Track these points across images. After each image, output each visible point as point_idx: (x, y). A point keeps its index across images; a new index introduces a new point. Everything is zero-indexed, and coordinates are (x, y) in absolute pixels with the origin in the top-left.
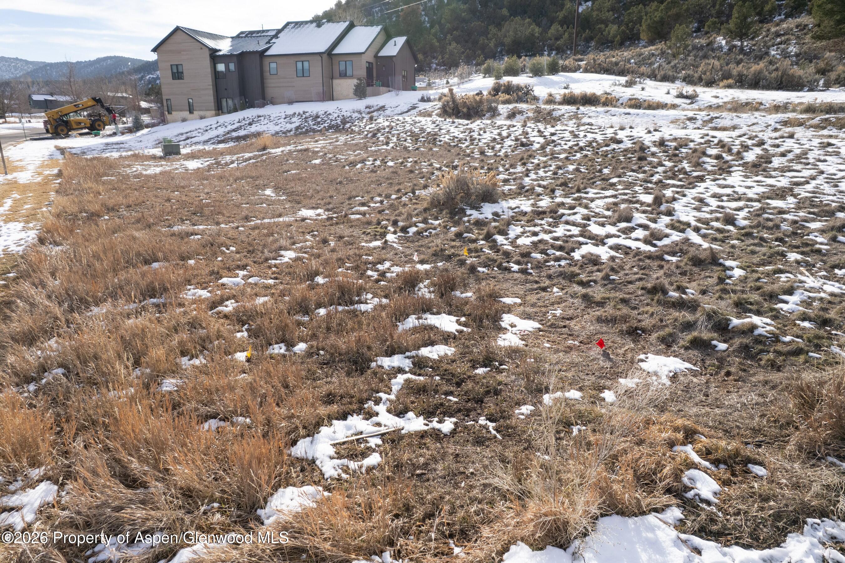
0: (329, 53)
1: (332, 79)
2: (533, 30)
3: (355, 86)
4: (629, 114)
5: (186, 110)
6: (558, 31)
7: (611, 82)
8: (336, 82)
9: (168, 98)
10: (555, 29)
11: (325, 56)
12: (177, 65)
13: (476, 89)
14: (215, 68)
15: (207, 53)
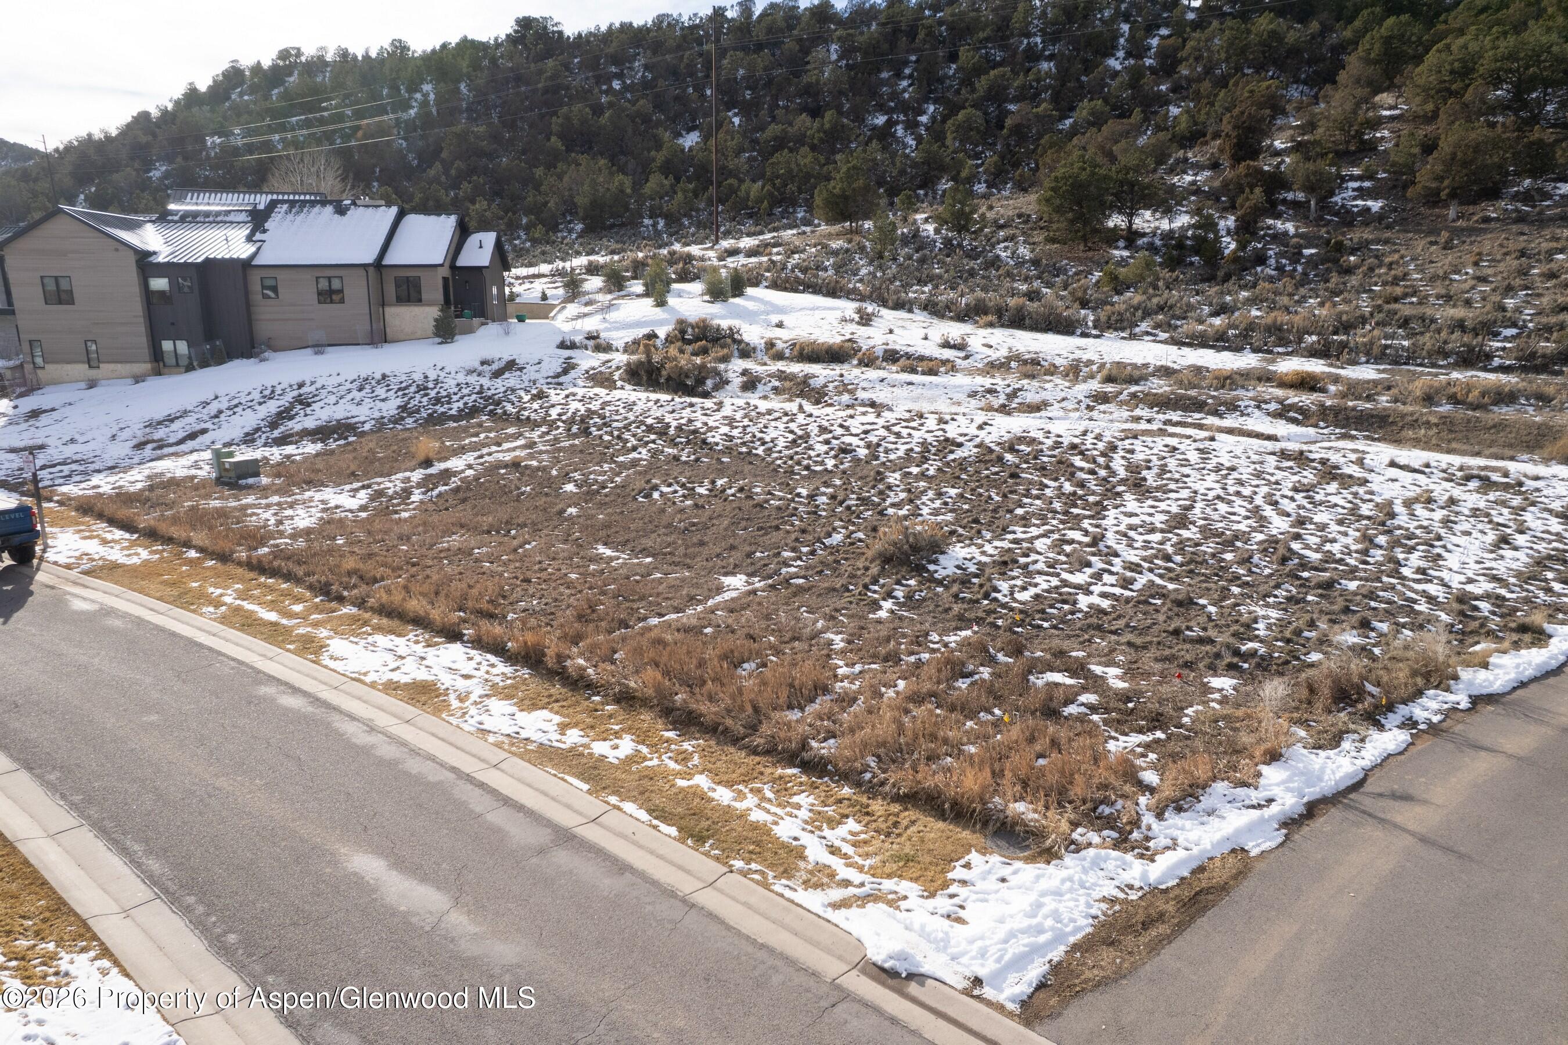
0: (378, 264)
1: (383, 305)
2: (622, 184)
3: (436, 320)
4: (910, 383)
5: (83, 362)
6: (662, 186)
7: (839, 314)
8: (388, 310)
9: (33, 337)
10: (655, 182)
11: (371, 270)
12: (56, 278)
13: (638, 324)
14: (146, 285)
15: (131, 259)
